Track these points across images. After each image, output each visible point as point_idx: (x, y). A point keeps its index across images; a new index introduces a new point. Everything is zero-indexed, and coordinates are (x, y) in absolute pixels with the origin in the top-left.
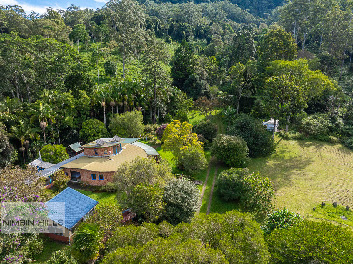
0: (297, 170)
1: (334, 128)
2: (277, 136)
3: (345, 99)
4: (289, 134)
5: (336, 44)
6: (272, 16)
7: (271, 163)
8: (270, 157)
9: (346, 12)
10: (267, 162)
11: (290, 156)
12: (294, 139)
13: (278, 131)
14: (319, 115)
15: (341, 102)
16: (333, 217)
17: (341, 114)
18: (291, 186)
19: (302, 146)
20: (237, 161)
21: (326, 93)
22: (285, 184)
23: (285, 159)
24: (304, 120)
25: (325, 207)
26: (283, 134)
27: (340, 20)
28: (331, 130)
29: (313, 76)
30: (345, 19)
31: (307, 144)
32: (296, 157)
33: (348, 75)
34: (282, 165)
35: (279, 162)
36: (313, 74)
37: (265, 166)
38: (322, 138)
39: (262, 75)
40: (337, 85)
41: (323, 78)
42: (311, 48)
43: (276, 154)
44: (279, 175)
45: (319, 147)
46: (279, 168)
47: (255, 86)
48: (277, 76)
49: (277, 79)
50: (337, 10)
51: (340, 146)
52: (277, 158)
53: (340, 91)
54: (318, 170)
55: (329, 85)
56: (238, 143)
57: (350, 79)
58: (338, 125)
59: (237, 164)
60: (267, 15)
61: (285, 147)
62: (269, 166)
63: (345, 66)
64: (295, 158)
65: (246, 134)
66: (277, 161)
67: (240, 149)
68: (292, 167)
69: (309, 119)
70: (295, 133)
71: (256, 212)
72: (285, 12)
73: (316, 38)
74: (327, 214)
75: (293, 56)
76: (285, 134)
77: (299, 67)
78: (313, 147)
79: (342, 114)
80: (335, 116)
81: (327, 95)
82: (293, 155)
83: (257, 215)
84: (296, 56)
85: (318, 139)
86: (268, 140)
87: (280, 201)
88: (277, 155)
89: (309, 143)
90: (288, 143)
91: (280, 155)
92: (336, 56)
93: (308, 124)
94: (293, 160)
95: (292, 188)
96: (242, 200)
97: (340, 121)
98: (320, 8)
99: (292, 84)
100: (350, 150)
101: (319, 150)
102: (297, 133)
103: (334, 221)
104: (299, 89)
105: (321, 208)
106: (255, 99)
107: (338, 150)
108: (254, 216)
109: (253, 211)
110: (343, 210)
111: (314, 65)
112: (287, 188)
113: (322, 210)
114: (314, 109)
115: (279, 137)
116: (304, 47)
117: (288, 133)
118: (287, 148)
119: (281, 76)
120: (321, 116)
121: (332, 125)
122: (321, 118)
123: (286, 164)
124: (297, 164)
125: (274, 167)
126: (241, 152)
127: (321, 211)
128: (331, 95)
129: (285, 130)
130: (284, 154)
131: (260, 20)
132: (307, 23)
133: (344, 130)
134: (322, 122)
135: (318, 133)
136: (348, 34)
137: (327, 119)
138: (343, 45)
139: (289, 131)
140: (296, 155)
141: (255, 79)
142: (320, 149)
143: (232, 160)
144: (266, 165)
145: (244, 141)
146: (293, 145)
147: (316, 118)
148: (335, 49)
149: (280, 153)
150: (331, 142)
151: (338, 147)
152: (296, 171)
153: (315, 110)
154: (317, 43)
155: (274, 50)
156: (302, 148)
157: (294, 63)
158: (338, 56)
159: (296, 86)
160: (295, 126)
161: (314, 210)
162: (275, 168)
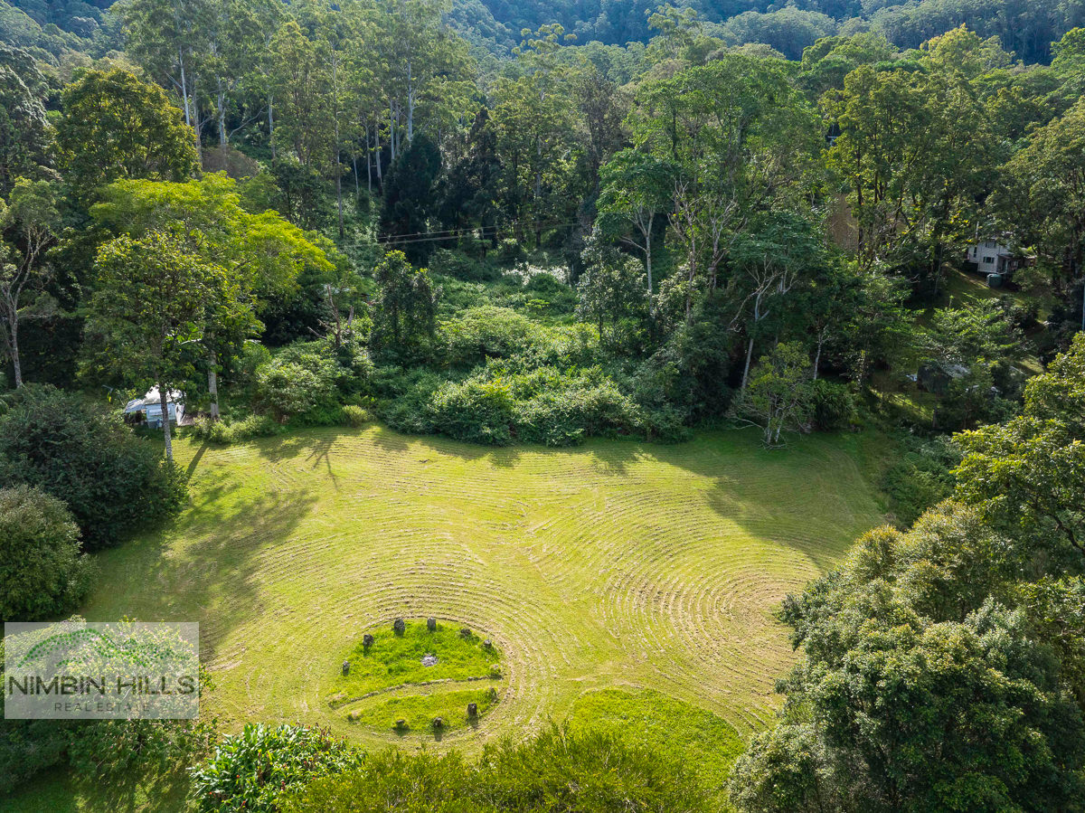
0: (270, 546)
1: (351, 382)
2: (188, 440)
3: (365, 289)
4: (223, 427)
5: (311, 132)
6: (105, 30)
7: (177, 547)
8: (173, 527)
9: (317, 45)
10: (166, 548)
11: (241, 503)
12: (244, 438)
13: (187, 423)
14: (303, 347)
15: (356, 299)
16: (402, 670)
17: (362, 338)
18: (259, 613)
19: (273, 457)
20: (36, 591)
21: (312, 278)
22: (239, 615)
23: (224, 519)
24: (264, 372)
25: (375, 646)
26: (205, 431)
27: (307, 64)
28: (345, 389)
29: (259, 230)
30: (320, 63)
31: (286, 447)
32: (259, 502)
33: (358, 219)
34: (219, 543)
35: (207, 537)
36: (259, 225)
37: (162, 567)
38: (327, 418)
39: (88, 234)
40: (334, 250)
41: (289, 234)
42: (248, 142)
43: (192, 510)
44: (216, 587)
45: (322, 450)
46: (209, 561)
47: (71, 275)
48: (134, 237)
49: (136, 248)
50: (294, 36)
51: (377, 429)
52: (199, 522)
53: (346, 268)
54: (333, 525)
55: (311, 254)
56: (24, 518)
57: (365, 233)
58: (359, 370)
59: (39, 601)
60: (87, 26)
61: (219, 473)
62: (174, 561)
63: (347, 197)
64: (257, 507)
65: (58, 467)
66: (200, 532)
67: (40, 539)
68: (253, 543)
69: (274, 366)
70: (241, 418)
71: (149, 779)
72: (137, 17)
73: (255, 112)
74: (385, 669)
75: (186, 164)
76: (210, 428)
77: (208, 202)
78: (306, 451)
79: (365, 335)
80: (346, 345)
81: (313, 283)
82: (247, 495)
83: (158, 785)
84: (196, 166)
85: (316, 422)
86: (149, 469)
87: (234, 686)
88: (198, 511)
89: (292, 442)
90: (226, 459)
91: (207, 508)
92: (319, 167)
93: (277, 381)
94: (253, 513)
95: (266, 620)
96: (79, 756)
97: (363, 357)
98: (246, 22)
99: (192, 259)
100: (403, 437)
101: (324, 457)
102: (251, 417)
103: (407, 682)
104: (220, 275)
105: (365, 655)
106: (80, 321)
107: (376, 444)
108: (146, 799)
109: (139, 777)
110: (422, 636)
111: (262, 192)
112: (250, 627)
113: (369, 660)
114: (287, 329)
115: (192, 443)
116: (224, 137)
117: (219, 425)
118: (226, 475)
119: (149, 237)
120: (310, 351)
121: (344, 373)
122: (309, 356)
123: (232, 536)
124: (266, 526)
125: (191, 560)
126: (47, 548)
127: (367, 666)
128: (326, 281)
129: (208, 416)
130: (218, 502)
131: (64, 37)
132: (219, 65)
133: (377, 382)
134: (315, 368)
135: (312, 403)
136: (336, 107)
137: (328, 357)
138: (329, 136)
139: (223, 414)
140: (257, 494)
141: (64, 250)
142: (325, 453)
143: (14, 593)
144: (165, 562)
145: (54, 503)
146: (242, 458)
147: (296, 359)
148: (311, 148)
149: (206, 499)
150: (352, 425)
151: (372, 436)
152: (269, 553)
153: (293, 332)
154: (262, 128)
155: (115, 144)
156: (274, 465)
157: (191, 190)
158: (324, 169)
159: (209, 269)
160: (239, 392)
161: (346, 671)
162: (197, 564)
